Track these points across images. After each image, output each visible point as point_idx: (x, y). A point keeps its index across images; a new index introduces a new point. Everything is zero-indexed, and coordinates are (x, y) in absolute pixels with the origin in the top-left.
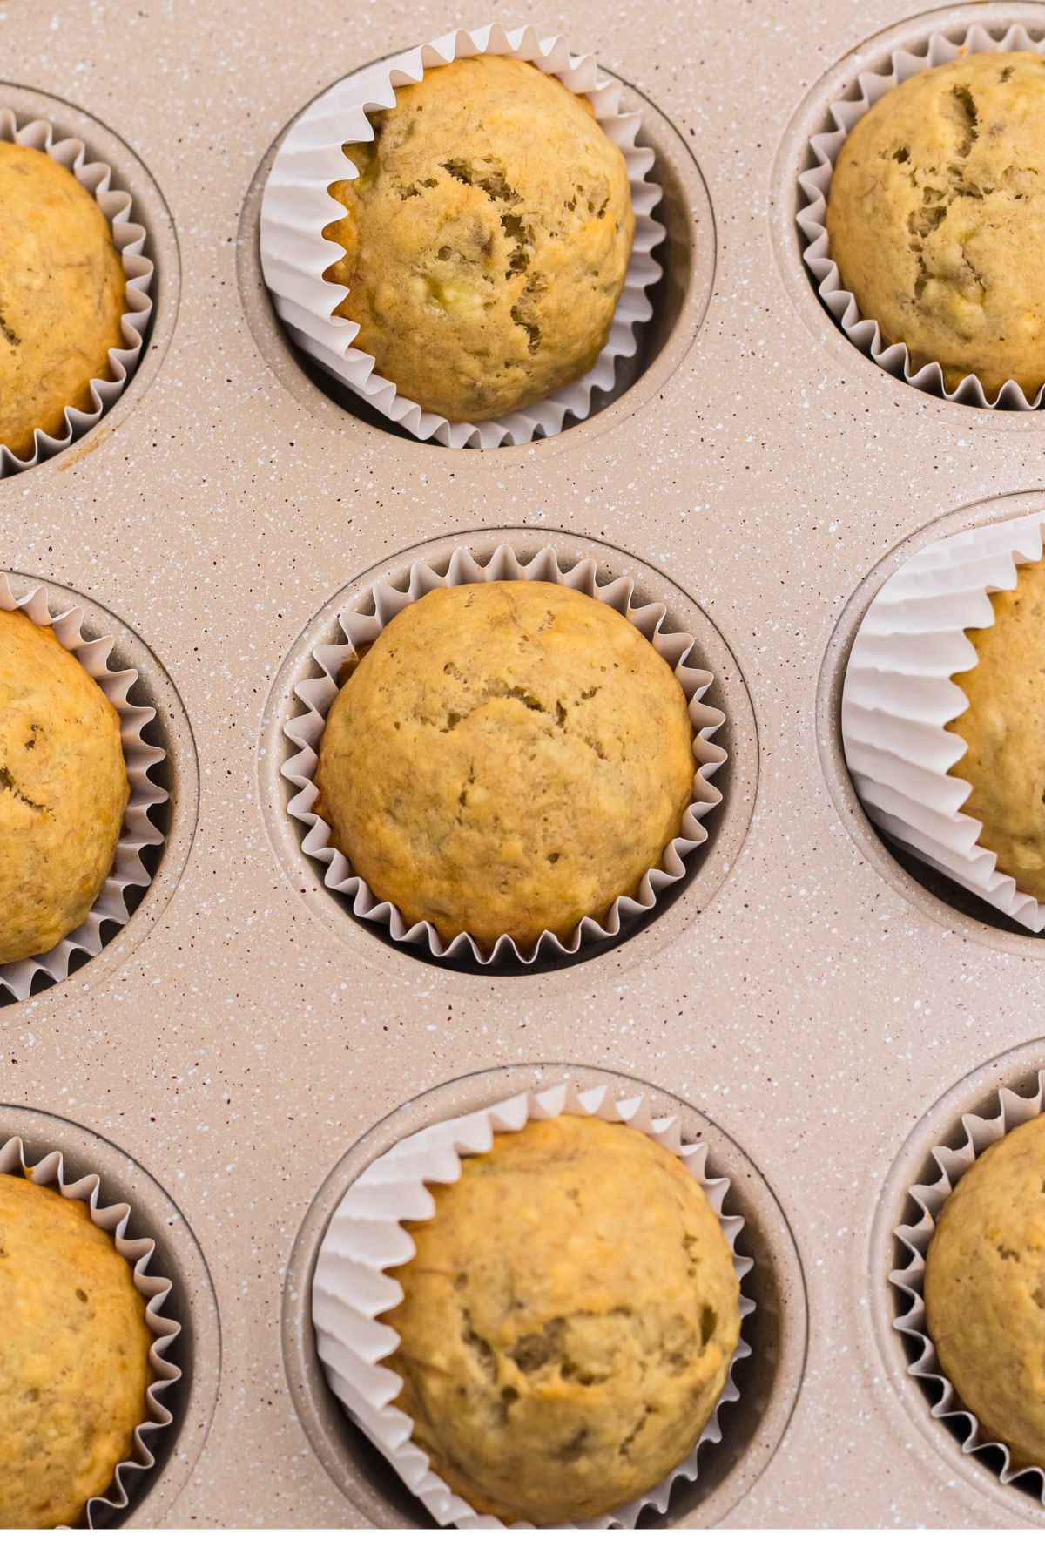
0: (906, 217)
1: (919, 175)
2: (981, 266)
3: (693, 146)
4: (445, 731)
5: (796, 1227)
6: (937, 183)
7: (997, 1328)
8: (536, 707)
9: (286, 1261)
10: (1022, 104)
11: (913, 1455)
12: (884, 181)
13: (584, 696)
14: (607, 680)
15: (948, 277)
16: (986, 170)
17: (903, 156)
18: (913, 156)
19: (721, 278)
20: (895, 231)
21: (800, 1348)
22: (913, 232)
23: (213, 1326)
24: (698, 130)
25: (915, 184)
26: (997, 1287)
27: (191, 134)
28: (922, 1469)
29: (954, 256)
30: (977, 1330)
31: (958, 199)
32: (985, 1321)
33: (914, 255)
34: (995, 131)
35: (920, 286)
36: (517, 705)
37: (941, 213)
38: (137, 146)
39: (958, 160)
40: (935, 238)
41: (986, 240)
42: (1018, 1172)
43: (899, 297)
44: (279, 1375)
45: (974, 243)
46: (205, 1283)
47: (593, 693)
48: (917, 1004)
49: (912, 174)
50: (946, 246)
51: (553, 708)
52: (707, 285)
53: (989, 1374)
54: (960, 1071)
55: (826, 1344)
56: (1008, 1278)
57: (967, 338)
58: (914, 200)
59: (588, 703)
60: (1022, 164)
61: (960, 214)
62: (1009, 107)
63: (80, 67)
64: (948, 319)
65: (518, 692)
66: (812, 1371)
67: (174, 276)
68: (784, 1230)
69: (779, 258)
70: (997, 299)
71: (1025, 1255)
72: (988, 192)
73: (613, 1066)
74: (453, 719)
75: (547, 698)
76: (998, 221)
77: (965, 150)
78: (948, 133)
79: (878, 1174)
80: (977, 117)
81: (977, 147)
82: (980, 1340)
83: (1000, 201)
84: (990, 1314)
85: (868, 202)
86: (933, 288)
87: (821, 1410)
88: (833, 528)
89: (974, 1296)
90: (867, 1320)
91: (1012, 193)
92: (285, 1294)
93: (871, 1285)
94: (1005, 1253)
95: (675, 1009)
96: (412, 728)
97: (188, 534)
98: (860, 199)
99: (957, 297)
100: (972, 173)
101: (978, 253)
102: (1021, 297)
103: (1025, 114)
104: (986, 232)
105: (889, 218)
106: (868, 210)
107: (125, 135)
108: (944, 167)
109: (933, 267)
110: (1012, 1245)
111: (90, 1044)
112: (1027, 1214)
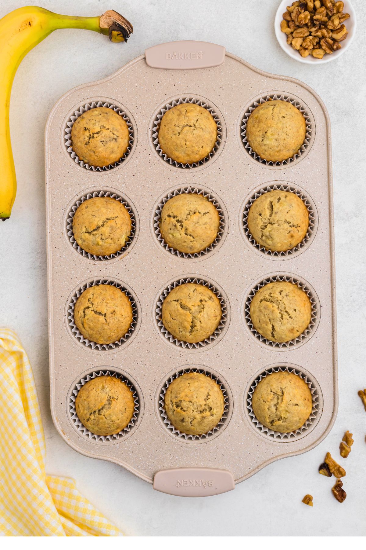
0: (260, 226)
1: (263, 219)
2: (272, 236)
3: (226, 206)
4: (179, 135)
5: (232, 392)
6: (266, 221)
7: (262, 412)
8: (190, 126)
9: (154, 393)
10: (281, 208)
11: (248, 428)
12: (257, 218)
13: (197, 121)
14: (198, 117)
15: (266, 236)
16: (274, 220)
17: (260, 215)
18: (262, 215)
19: (229, 231)
20: (258, 228)
21: (232, 410)
22: (261, 228)
23: (143, 402)
24: (227, 203)
25: (262, 221)
26: (262, 406)
27: (142, 199)
28: (249, 430)
29: (268, 234)
30: (259, 411)
31: (269, 225)
32: (260, 410)
33: (261, 232)
34: (276, 213)
35: (262, 236)
36: (188, 127)
37: (266, 226)
38: (132, 200)
39: (269, 218)
40: (264, 231)
41: (273, 232)
42: (267, 387)
43: (259, 237)
44: (153, 411)
45: (271, 232)
46: (142, 396)
47: (198, 120)
48: (253, 357)
49: (262, 219)
50: (266, 232)
51: (193, 125)
52: (227, 232)
53: (260, 417)
54: (259, 368)
55: (236, 410)
56: (264, 405)
57: (269, 245)
58: (261, 224)
59: (197, 122)
60: (280, 220)
61: (269, 227)
62: (278, 208)
63: (123, 185)
64: (266, 243)
65: (187, 125)
66: (233, 414)
67: (139, 225)
68: (231, 392)
69: (239, 227)
70: (274, 241)
71: (267, 402)
72: (274, 224)
73: (206, 365)
74: (179, 133)
75: (192, 124)
76: (275, 229)
77: (271, 216)
78: (268, 212)
79: (246, 384)
80: (273, 210)
81: (273, 215)
82: (259, 412)
83: (275, 226)
84: (261, 409)
85: (254, 221)
86: (264, 238)
87: (235, 420)
88: (245, 277)
89: (259, 406)
90: (242, 407)
91: (278, 224)
92: (154, 398)
93: (243, 401)
94: (264, 401)
95: (216, 356)
96: (174, 137)
97: (141, 272)
98: (253, 220)
99: (268, 240)
100: (271, 220)
101: (272, 234)
102: (278, 241)
103: (281, 210)
104: (273, 231)
105: (257, 226)
106: (254, 223)
107: (131, 199)
108: (267, 219)
109: (264, 234)
110: (265, 400)
111: (125, 357)
112: (268, 395)
